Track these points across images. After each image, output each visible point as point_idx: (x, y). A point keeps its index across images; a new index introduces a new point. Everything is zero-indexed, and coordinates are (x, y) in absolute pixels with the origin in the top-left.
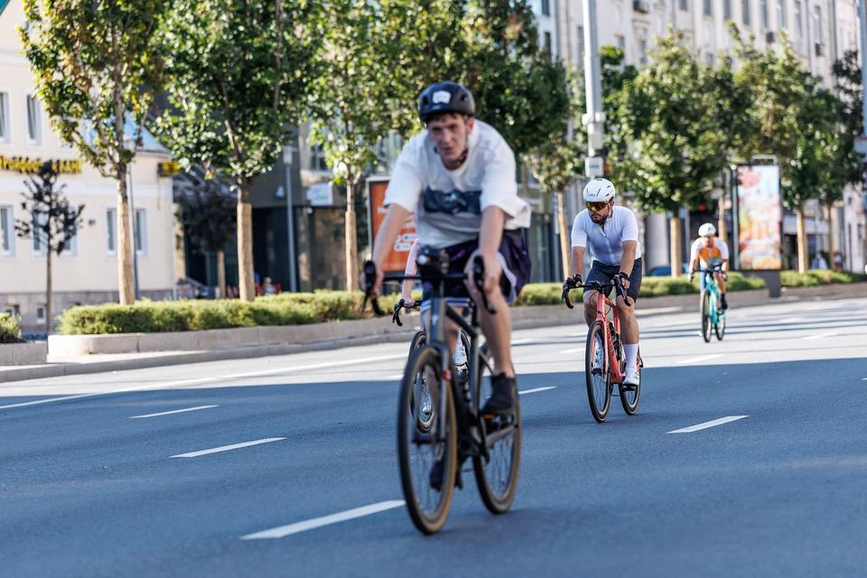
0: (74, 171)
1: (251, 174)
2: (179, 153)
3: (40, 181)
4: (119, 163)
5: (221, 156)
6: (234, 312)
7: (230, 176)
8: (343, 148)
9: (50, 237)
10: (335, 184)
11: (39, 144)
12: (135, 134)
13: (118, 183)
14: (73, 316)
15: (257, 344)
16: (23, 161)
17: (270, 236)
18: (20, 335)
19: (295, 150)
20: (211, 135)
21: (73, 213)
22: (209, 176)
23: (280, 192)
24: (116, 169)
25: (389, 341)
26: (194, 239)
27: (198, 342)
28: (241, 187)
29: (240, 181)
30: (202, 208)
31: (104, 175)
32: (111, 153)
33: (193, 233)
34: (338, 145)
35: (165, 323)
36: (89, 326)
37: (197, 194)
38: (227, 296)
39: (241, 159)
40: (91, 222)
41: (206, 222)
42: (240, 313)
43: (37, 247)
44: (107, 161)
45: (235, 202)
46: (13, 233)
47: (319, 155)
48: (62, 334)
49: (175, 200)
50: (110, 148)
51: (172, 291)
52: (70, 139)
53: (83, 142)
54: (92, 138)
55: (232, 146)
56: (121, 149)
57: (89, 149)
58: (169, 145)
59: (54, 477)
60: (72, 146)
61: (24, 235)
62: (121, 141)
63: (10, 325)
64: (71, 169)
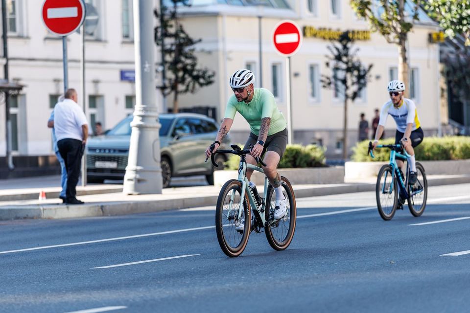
0: (366, 39)
2: (445, 25)
3: (339, 46)
4: (401, 33)
9: (347, 88)
11: (339, 18)
12: (413, 11)
13: (399, 48)
16: (327, 31)
18: (324, 161)
21: (364, 70)
22: (468, 43)
24: (399, 37)
26: (455, 91)
27: (458, 169)
30: (461, 67)
31: (389, 42)
32: (395, 25)
33: (454, 87)
35: (434, 154)
36: (376, 155)
37: (458, 56)
40: (378, 77)
41: (464, 78)
43: (336, 96)
44: (391, 31)
46: (319, 85)
48: (355, 161)
49: (442, 61)
50: (394, 21)
51: (437, 130)
52: (363, 14)
53: (374, 17)
54: (379, 14)
56: (402, 22)
57: (378, 22)
58: (438, 19)
59: (353, 269)
60: (366, 20)
61: (327, 86)
62: (402, 16)
63: (317, 153)
64: (363, 37)
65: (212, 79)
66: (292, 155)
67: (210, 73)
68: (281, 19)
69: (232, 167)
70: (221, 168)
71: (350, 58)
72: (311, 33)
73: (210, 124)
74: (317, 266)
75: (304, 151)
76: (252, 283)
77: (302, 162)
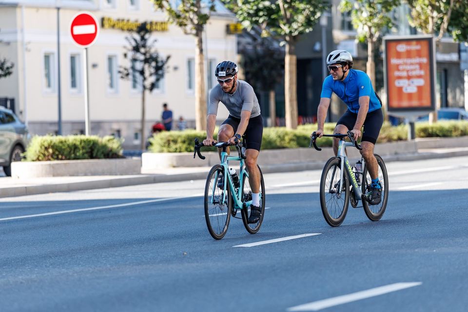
0: (163, 30)
1: (296, 33)
2: (242, 16)
3: (138, 37)
4: (198, 25)
5: (274, 19)
6: (282, 138)
7: (280, 35)
8: (365, 15)
9: (145, 79)
10: (360, 42)
11: (137, 9)
12: (209, 3)
13: (196, 40)
14: (162, 139)
15: (297, 161)
16: (125, 21)
17: (309, 80)
18: (121, 152)
19: (330, 16)
20: (267, 3)
21: (162, 61)
22: (264, 34)
23: (317, 47)
24: (195, 29)
25: (398, 160)
28: (289, 42)
29: (288, 38)
30: (258, 58)
31: (186, 33)
32: (191, 16)
34: (362, 12)
36: (173, 146)
37: (255, 47)
38: (276, 125)
39: (289, 22)
40: (176, 68)
41: (261, 69)
42: (287, 138)
43: (134, 86)
44: (188, 22)
45: (284, 54)
46: (117, 76)
47: (347, 19)
48: (152, 152)
49: (240, 52)
50: (191, 13)
52: (161, 6)
53: (171, 9)
54: (177, 6)
55: (282, 12)
56: (198, 13)
57: (176, 13)
58: (235, 11)
59: (146, 261)
60: (163, 11)
61: (125, 77)
62: (199, 7)
63: (114, 145)
64: (161, 29)
65: (11, 70)
66: (90, 146)
67: (8, 65)
68: (80, 10)
69: (29, 158)
70: (18, 159)
71: (148, 49)
72: (109, 24)
73: (7, 115)
74: (110, 258)
75: (101, 142)
76: (45, 275)
77: (99, 153)
